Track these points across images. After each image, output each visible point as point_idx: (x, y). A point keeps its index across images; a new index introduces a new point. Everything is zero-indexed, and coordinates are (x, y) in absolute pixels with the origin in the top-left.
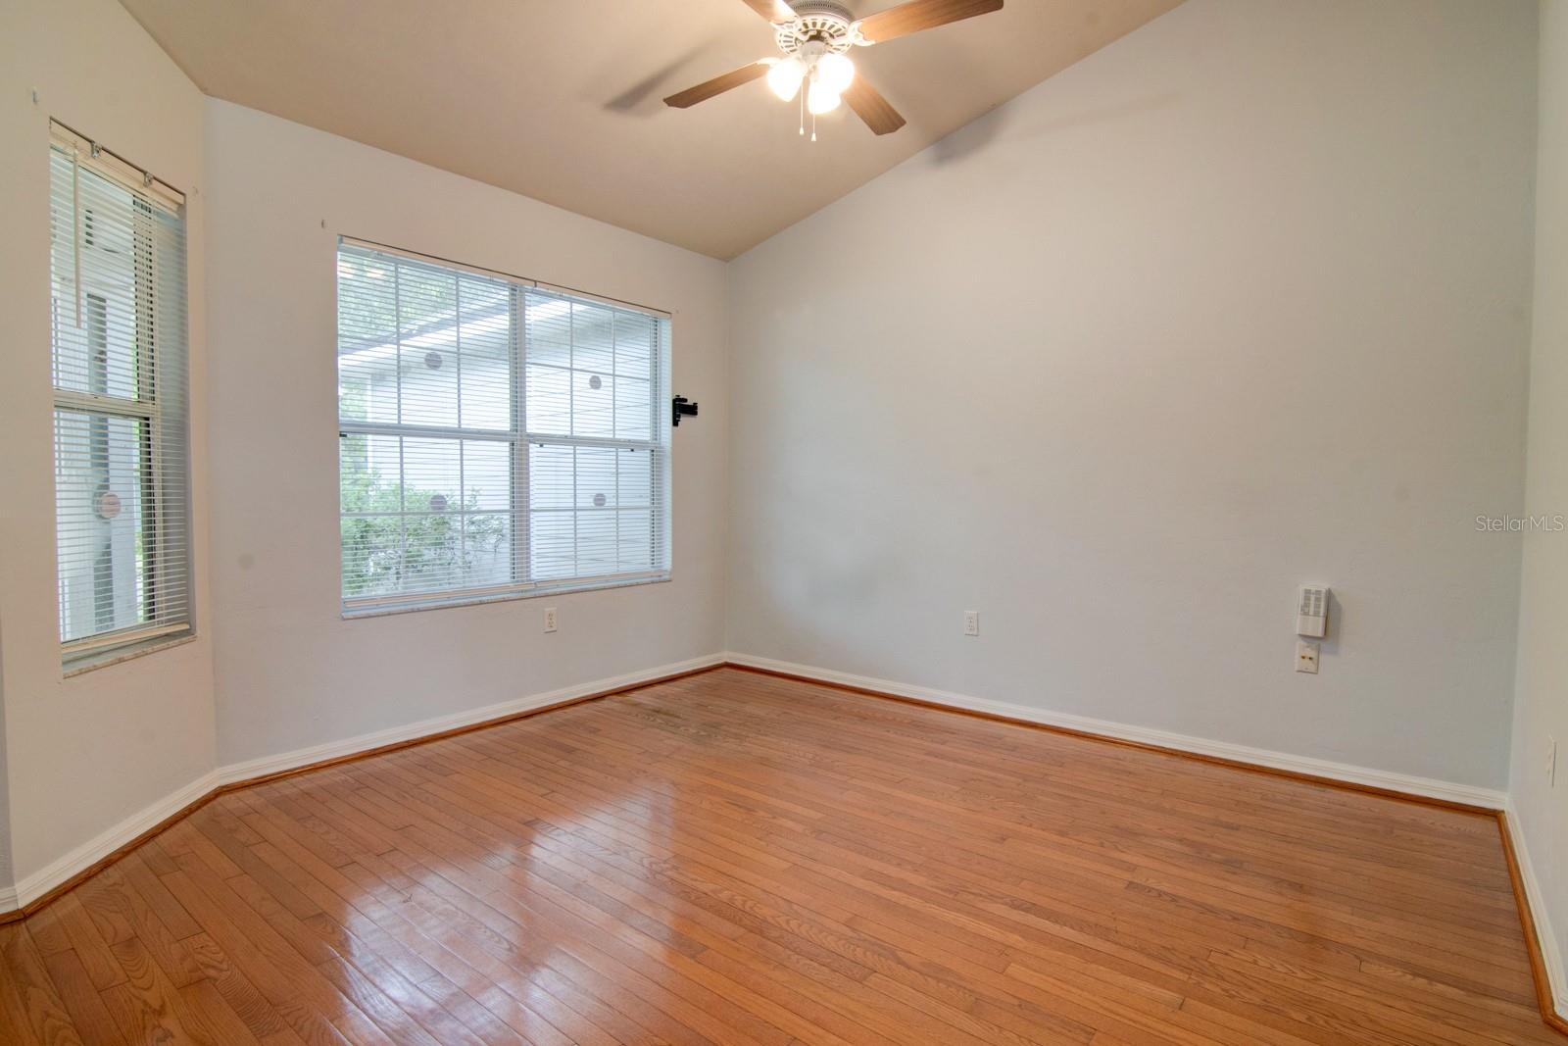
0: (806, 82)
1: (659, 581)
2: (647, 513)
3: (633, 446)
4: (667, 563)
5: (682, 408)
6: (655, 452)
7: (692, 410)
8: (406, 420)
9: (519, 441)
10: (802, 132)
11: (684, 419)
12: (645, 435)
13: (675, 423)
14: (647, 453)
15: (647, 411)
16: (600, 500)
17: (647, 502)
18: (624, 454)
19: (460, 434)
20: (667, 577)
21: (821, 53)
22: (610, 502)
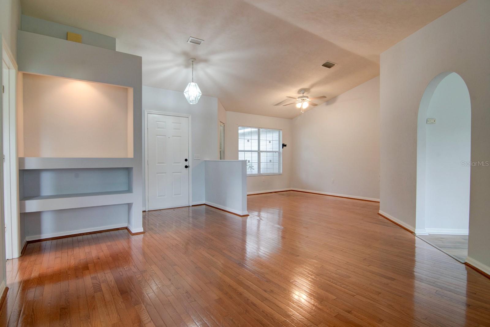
0: (302, 105)
1: (280, 175)
2: (278, 163)
3: (275, 152)
4: (281, 172)
5: (284, 145)
6: (279, 153)
7: (286, 146)
8: (245, 150)
9: (259, 152)
10: (301, 111)
11: (284, 147)
12: (277, 150)
13: (283, 148)
14: (278, 153)
15: (278, 145)
16: (270, 161)
17: (278, 161)
18: (274, 153)
19: (251, 151)
20: (281, 174)
21: (304, 102)
22: (272, 161)
